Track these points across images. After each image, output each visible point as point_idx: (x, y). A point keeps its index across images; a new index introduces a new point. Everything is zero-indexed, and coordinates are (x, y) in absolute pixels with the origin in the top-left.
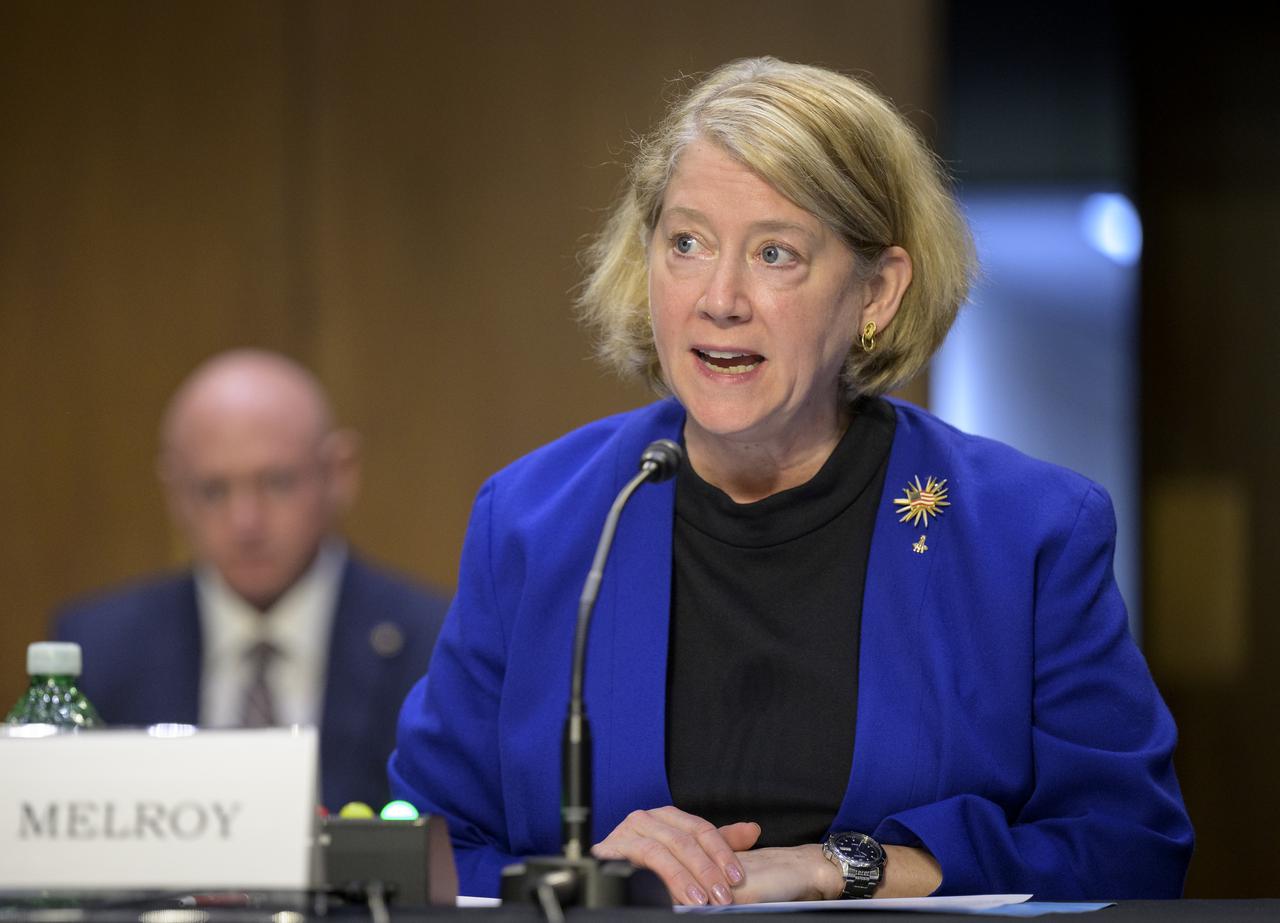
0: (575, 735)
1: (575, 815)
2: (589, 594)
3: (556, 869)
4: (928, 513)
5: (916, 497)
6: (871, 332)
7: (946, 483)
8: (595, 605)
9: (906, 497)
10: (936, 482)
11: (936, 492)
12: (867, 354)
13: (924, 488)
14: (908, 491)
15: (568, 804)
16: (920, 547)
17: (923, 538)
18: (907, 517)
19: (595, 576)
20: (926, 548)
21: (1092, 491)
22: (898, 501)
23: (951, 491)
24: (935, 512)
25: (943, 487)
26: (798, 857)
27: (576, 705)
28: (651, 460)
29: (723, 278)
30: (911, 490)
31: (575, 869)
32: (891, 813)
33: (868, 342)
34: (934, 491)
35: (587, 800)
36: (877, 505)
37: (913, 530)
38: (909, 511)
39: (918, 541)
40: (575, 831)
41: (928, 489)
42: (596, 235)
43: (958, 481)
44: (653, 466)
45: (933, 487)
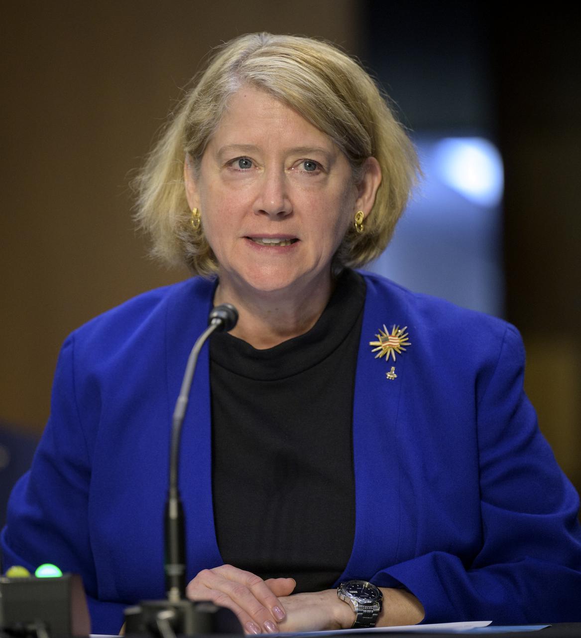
0: (173, 513)
1: (174, 570)
2: (179, 412)
3: (163, 608)
4: (395, 351)
5: (386, 340)
6: (361, 220)
7: (406, 330)
8: (184, 421)
9: (378, 340)
10: (399, 329)
11: (400, 336)
12: (359, 234)
13: (390, 333)
14: (379, 336)
15: (169, 561)
16: (391, 375)
17: (393, 368)
18: (380, 355)
19: (182, 399)
20: (395, 376)
21: (508, 330)
22: (372, 343)
23: (411, 335)
24: (401, 350)
25: (404, 333)
26: (322, 599)
27: (173, 492)
28: (217, 318)
29: (273, 186)
30: (381, 335)
31: (176, 608)
32: (383, 568)
33: (359, 226)
34: (398, 335)
35: (183, 559)
36: (357, 347)
37: (385, 363)
38: (381, 350)
39: (389, 371)
40: (175, 581)
41: (394, 333)
42: (141, 169)
43: (415, 327)
44: (219, 321)
45: (397, 333)
